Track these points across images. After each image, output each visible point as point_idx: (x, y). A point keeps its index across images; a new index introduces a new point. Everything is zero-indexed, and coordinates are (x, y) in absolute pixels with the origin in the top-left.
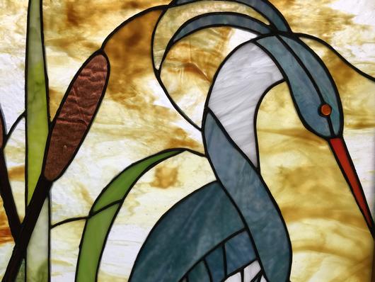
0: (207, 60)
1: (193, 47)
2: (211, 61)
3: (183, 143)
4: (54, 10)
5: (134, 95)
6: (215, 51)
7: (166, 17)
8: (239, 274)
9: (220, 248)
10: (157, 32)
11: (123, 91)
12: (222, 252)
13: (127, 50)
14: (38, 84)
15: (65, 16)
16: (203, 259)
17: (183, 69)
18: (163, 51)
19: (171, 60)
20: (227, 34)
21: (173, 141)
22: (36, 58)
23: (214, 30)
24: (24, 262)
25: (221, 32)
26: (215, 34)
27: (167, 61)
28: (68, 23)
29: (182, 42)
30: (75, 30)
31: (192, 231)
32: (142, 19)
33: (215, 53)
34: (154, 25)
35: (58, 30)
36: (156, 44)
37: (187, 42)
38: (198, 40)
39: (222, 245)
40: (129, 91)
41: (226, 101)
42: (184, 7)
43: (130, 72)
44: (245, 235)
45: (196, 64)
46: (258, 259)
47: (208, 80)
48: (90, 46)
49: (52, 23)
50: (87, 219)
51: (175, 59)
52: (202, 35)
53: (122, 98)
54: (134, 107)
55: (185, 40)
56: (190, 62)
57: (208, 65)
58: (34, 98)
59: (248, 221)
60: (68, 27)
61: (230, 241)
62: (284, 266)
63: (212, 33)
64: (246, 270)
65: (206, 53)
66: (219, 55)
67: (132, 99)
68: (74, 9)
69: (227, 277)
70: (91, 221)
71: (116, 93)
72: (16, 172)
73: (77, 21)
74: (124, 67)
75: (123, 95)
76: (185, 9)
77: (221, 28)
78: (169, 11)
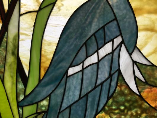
8: (111, 42)
9: (102, 29)
12: (103, 31)
16: (94, 34)
31: (89, 20)
39: (103, 27)
44: (115, 22)
46: (121, 35)
50: (37, 12)
59: (117, 15)
62: (134, 39)
64: (115, 40)
69: (105, 44)
70: (39, 13)
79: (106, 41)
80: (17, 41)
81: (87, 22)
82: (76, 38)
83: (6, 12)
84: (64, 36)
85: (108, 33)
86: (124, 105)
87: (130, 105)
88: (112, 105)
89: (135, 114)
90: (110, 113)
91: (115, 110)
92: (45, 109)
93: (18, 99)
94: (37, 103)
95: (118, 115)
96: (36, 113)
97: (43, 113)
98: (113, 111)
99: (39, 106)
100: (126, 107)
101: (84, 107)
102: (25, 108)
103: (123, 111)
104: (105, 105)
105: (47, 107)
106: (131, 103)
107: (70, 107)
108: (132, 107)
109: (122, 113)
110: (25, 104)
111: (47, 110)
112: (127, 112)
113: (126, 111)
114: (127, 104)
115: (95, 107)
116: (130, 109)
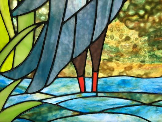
86: (144, 9)
87: (152, 9)
89: (157, 20)
90: (126, 21)
91: (133, 16)
92: (45, 19)
93: (11, 7)
95: (136, 22)
96: (35, 24)
98: (130, 18)
99: (37, 15)
100: (146, 12)
101: (93, 14)
102: (20, 18)
103: (142, 17)
104: (120, 10)
105: (47, 16)
106: (153, 5)
108: (154, 11)
109: (141, 20)
111: (47, 20)
112: (148, 17)
113: (146, 16)
114: (148, 7)
115: (107, 14)
116: (151, 13)
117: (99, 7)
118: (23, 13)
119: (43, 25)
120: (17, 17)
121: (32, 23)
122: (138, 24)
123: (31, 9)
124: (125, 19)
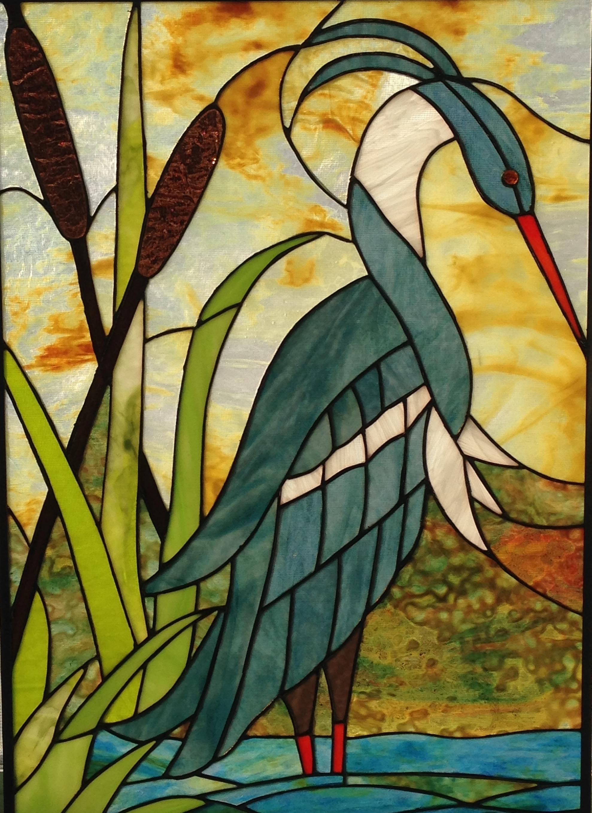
0: (352, 114)
1: (334, 97)
2: (357, 115)
3: (322, 225)
4: (156, 53)
5: (256, 160)
6: (362, 102)
7: (298, 61)
8: (401, 405)
9: (375, 371)
10: (287, 78)
11: (242, 157)
12: (377, 375)
13: (248, 103)
14: (133, 149)
15: (171, 62)
16: (352, 386)
17: (321, 126)
18: (294, 104)
19: (304, 114)
20: (378, 80)
21: (310, 222)
22: (132, 115)
23: (361, 74)
24: (108, 390)
25: (370, 77)
26: (363, 80)
27: (300, 116)
28: (173, 70)
29: (320, 92)
30: (182, 79)
31: (335, 346)
32: (267, 64)
33: (362, 105)
34: (283, 70)
35: (161, 79)
36: (285, 94)
37: (326, 92)
38: (340, 89)
39: (376, 365)
40: (251, 156)
41: (379, 167)
42: (322, 46)
43: (252, 131)
45: (338, 119)
46: (427, 384)
47: (354, 140)
48: (201, 98)
49: (154, 70)
50: (193, 329)
51: (310, 113)
52: (345, 82)
53: (241, 165)
54: (256, 177)
55: (323, 89)
56: (330, 116)
57: (354, 120)
58: (128, 167)
59: (412, 331)
60: (174, 75)
61: (388, 360)
63: (357, 78)
64: (411, 399)
65: (351, 105)
66: (367, 107)
67: (254, 166)
68: (181, 52)
69: (384, 409)
70: (199, 332)
71: (234, 158)
72: (102, 265)
73: (186, 67)
74: (244, 125)
75: (242, 162)
76: (323, 49)
77: (370, 73)
78: (303, 53)
79: (387, 404)
80: (138, 409)
81: (332, 353)
82: (303, 397)
83: (107, 332)
84: (268, 393)
85: (390, 381)
86: (445, 582)
87: (463, 582)
88: (410, 584)
89: (477, 606)
90: (406, 605)
91: (421, 596)
92: (222, 602)
93: (143, 574)
94: (197, 583)
95: (430, 610)
96: (196, 611)
97: (215, 611)
98: (417, 600)
99: (203, 593)
100: (451, 588)
101: (333, 590)
102: (162, 600)
103: (443, 599)
104: (392, 583)
105: (226, 595)
106: (465, 575)
107: (291, 592)
108: (468, 586)
109: (441, 605)
110: (163, 586)
111: (224, 604)
112: (456, 600)
113: (451, 598)
114: (455, 580)
116: (462, 592)
117: (344, 576)
118: (170, 587)
119: (216, 613)
120: (155, 596)
121: (192, 609)
122: (435, 613)
123: (190, 580)
124: (404, 603)
